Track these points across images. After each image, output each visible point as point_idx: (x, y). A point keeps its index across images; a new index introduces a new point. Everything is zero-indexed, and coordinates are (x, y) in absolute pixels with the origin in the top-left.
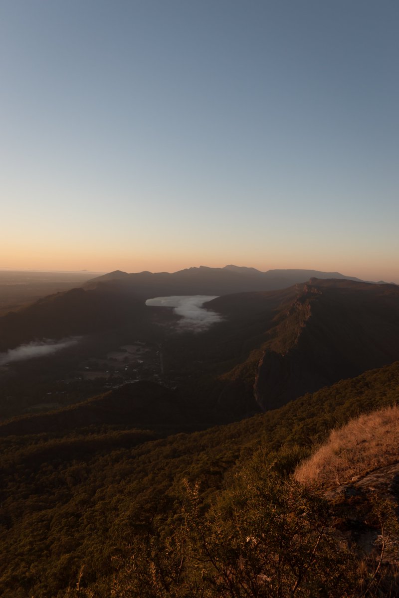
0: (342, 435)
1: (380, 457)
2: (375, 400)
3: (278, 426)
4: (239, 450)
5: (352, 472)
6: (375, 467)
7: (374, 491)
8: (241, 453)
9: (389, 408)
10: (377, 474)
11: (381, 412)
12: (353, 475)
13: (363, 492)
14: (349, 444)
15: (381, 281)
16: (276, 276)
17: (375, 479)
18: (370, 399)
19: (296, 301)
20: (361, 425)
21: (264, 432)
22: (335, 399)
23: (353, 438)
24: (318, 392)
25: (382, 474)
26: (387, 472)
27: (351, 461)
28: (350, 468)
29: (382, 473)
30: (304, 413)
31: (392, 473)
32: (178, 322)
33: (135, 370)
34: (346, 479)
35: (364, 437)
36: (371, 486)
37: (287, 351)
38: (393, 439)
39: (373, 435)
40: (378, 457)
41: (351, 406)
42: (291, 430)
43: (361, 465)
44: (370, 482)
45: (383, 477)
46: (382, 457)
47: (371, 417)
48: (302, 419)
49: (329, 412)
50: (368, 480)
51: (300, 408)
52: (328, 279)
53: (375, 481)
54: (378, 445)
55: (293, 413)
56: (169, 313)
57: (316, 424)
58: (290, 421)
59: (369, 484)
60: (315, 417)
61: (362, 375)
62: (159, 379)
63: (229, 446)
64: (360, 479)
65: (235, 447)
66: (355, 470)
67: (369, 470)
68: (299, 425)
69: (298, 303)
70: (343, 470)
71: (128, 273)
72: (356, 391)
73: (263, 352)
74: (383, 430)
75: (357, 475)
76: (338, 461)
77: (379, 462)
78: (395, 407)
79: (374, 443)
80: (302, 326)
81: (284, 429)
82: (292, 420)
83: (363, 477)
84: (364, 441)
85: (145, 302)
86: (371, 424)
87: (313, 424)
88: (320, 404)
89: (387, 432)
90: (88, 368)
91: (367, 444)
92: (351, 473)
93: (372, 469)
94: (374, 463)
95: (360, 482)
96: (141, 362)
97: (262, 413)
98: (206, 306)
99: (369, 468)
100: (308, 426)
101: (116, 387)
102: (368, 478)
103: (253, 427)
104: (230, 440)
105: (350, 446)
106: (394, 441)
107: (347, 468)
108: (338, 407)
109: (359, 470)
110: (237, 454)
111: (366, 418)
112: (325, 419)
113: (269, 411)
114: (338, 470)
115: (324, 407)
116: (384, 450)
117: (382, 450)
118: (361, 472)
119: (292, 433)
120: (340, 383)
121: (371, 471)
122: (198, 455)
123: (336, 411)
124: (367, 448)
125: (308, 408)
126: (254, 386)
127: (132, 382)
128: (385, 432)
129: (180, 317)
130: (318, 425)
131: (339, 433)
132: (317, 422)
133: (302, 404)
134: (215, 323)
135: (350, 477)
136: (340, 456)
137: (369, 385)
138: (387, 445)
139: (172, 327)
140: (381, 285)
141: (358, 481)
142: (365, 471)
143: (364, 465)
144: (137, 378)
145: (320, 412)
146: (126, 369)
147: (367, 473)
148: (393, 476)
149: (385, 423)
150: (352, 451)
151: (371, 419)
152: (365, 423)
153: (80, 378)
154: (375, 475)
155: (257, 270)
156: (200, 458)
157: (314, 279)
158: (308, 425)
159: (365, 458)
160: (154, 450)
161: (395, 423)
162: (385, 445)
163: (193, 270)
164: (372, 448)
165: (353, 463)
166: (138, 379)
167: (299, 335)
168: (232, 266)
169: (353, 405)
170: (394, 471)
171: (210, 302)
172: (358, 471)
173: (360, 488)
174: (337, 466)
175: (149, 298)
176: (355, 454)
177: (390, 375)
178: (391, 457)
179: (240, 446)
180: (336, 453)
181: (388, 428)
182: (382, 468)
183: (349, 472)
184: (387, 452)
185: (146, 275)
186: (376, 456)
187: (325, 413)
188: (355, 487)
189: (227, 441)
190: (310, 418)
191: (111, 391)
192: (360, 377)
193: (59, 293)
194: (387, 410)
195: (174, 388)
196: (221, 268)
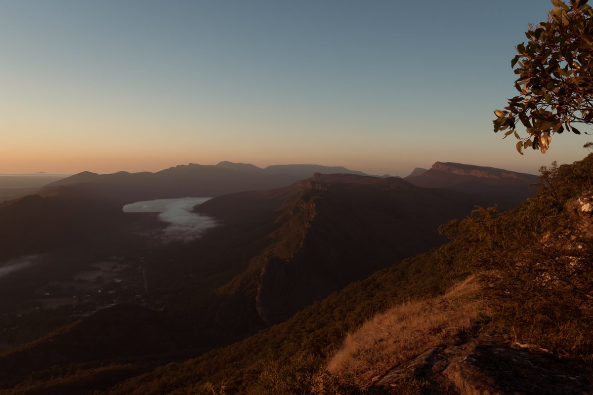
0: (357, 338)
1: (399, 354)
2: (386, 302)
3: (286, 342)
4: (242, 374)
5: (371, 372)
6: (394, 364)
7: (395, 387)
8: (244, 378)
9: (404, 304)
10: (397, 371)
11: (396, 309)
12: (373, 376)
13: (385, 390)
14: (366, 346)
15: (387, 175)
16: (277, 172)
17: (396, 375)
18: (382, 301)
19: (299, 199)
20: (377, 325)
21: (270, 350)
22: (346, 305)
23: (370, 338)
24: (327, 299)
25: (402, 370)
26: (406, 367)
27: (370, 362)
28: (369, 369)
29: (402, 368)
30: (314, 324)
31: (412, 367)
32: (164, 230)
33: (111, 292)
34: (366, 381)
35: (381, 336)
36: (393, 383)
37: (292, 256)
38: (409, 334)
39: (390, 333)
40: (397, 354)
41: (362, 311)
42: (300, 344)
43: (381, 364)
44: (390, 379)
45: (403, 372)
46: (401, 353)
47: (386, 315)
48: (311, 331)
49: (340, 319)
50: (389, 378)
51: (308, 318)
52: (333, 174)
53: (396, 377)
54: (395, 342)
55: (301, 325)
56: (153, 221)
57: (327, 335)
58: (298, 334)
59: (390, 381)
60: (325, 328)
61: (372, 276)
62: (143, 300)
63: (230, 371)
64: (380, 379)
65: (238, 372)
66: (375, 370)
67: (388, 368)
68: (308, 338)
69: (302, 201)
70: (362, 372)
71: (100, 173)
72: (367, 294)
73: (266, 259)
74: (399, 326)
75: (377, 375)
76: (357, 364)
77: (398, 358)
78: (409, 303)
79: (391, 341)
80: (307, 226)
81: (292, 344)
82: (300, 332)
83: (382, 377)
84: (381, 340)
85: (123, 208)
86: (387, 322)
87: (323, 334)
88: (330, 312)
89: (404, 328)
90: (48, 294)
91: (384, 343)
92: (371, 374)
93: (391, 367)
94: (393, 361)
95: (381, 381)
96: (119, 281)
97: (267, 329)
98: (198, 210)
99: (389, 367)
100: (318, 338)
101: (87, 315)
102: (389, 376)
103: (257, 346)
104: (231, 364)
105: (367, 347)
106: (411, 336)
107: (366, 370)
108: (349, 313)
109: (379, 369)
110: (239, 379)
111: (381, 317)
112: (336, 327)
113: (274, 326)
114: (357, 374)
115: (334, 315)
116: (402, 346)
117: (400, 347)
118: (381, 372)
119: (301, 347)
120: (350, 287)
121: (391, 369)
122: (193, 387)
123: (347, 318)
124: (385, 346)
125: (317, 318)
126: (257, 298)
127: (107, 307)
128: (401, 328)
129: (167, 224)
130: (329, 336)
131: (355, 336)
132: (328, 332)
133: (311, 314)
134: (209, 230)
135: (370, 379)
136: (359, 358)
137: (380, 286)
138: (405, 341)
139: (156, 237)
140: (386, 179)
141: (379, 380)
142: (385, 370)
143: (384, 364)
144: (114, 301)
145: (330, 321)
146: (99, 291)
147: (387, 372)
148: (413, 370)
149: (401, 320)
150: (370, 351)
151: (386, 317)
152: (380, 323)
153: (37, 308)
154: (395, 372)
155: (256, 167)
156: (196, 390)
157: (318, 175)
158: (317, 336)
159: (384, 356)
160: (138, 388)
161: (410, 319)
162: (403, 340)
163: (181, 168)
164: (390, 345)
165: (373, 364)
166: (115, 303)
167: (304, 237)
168: (226, 162)
169: (365, 310)
170: (413, 365)
171: (202, 204)
172: (378, 371)
173: (381, 387)
174: (356, 369)
175: (127, 204)
176: (373, 354)
177: (400, 274)
178: (410, 352)
179: (243, 369)
180: (354, 356)
181: (403, 324)
182: (401, 364)
183: (369, 374)
184: (405, 348)
185: (122, 175)
186: (394, 353)
187: (336, 321)
188: (377, 386)
189: (228, 365)
190: (319, 329)
191: (80, 320)
192: (370, 278)
193: (6, 201)
194: (401, 306)
195: (162, 309)
196: (214, 164)
